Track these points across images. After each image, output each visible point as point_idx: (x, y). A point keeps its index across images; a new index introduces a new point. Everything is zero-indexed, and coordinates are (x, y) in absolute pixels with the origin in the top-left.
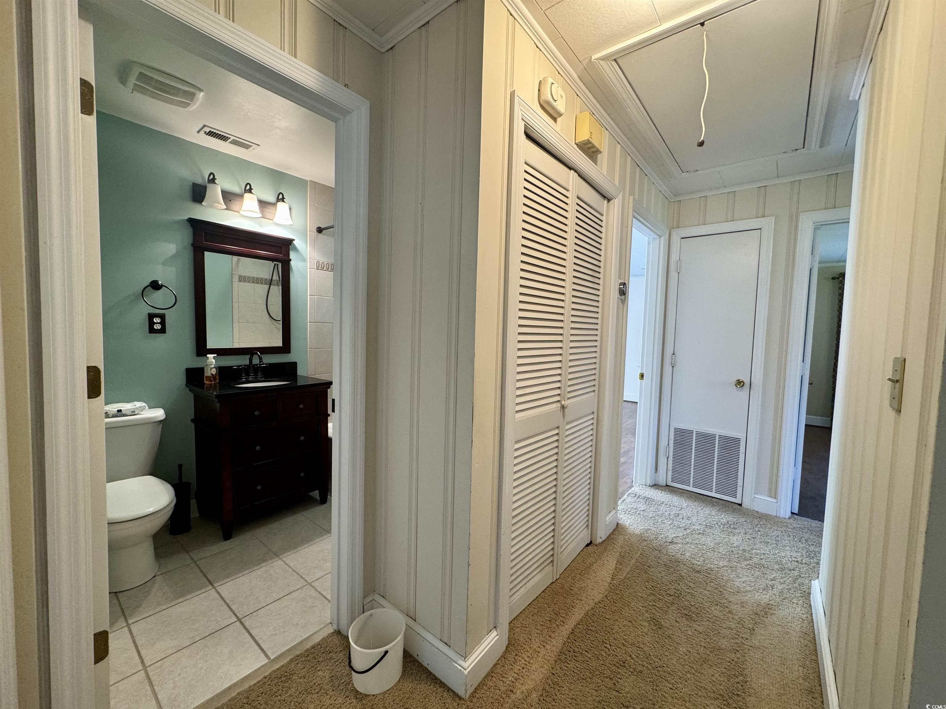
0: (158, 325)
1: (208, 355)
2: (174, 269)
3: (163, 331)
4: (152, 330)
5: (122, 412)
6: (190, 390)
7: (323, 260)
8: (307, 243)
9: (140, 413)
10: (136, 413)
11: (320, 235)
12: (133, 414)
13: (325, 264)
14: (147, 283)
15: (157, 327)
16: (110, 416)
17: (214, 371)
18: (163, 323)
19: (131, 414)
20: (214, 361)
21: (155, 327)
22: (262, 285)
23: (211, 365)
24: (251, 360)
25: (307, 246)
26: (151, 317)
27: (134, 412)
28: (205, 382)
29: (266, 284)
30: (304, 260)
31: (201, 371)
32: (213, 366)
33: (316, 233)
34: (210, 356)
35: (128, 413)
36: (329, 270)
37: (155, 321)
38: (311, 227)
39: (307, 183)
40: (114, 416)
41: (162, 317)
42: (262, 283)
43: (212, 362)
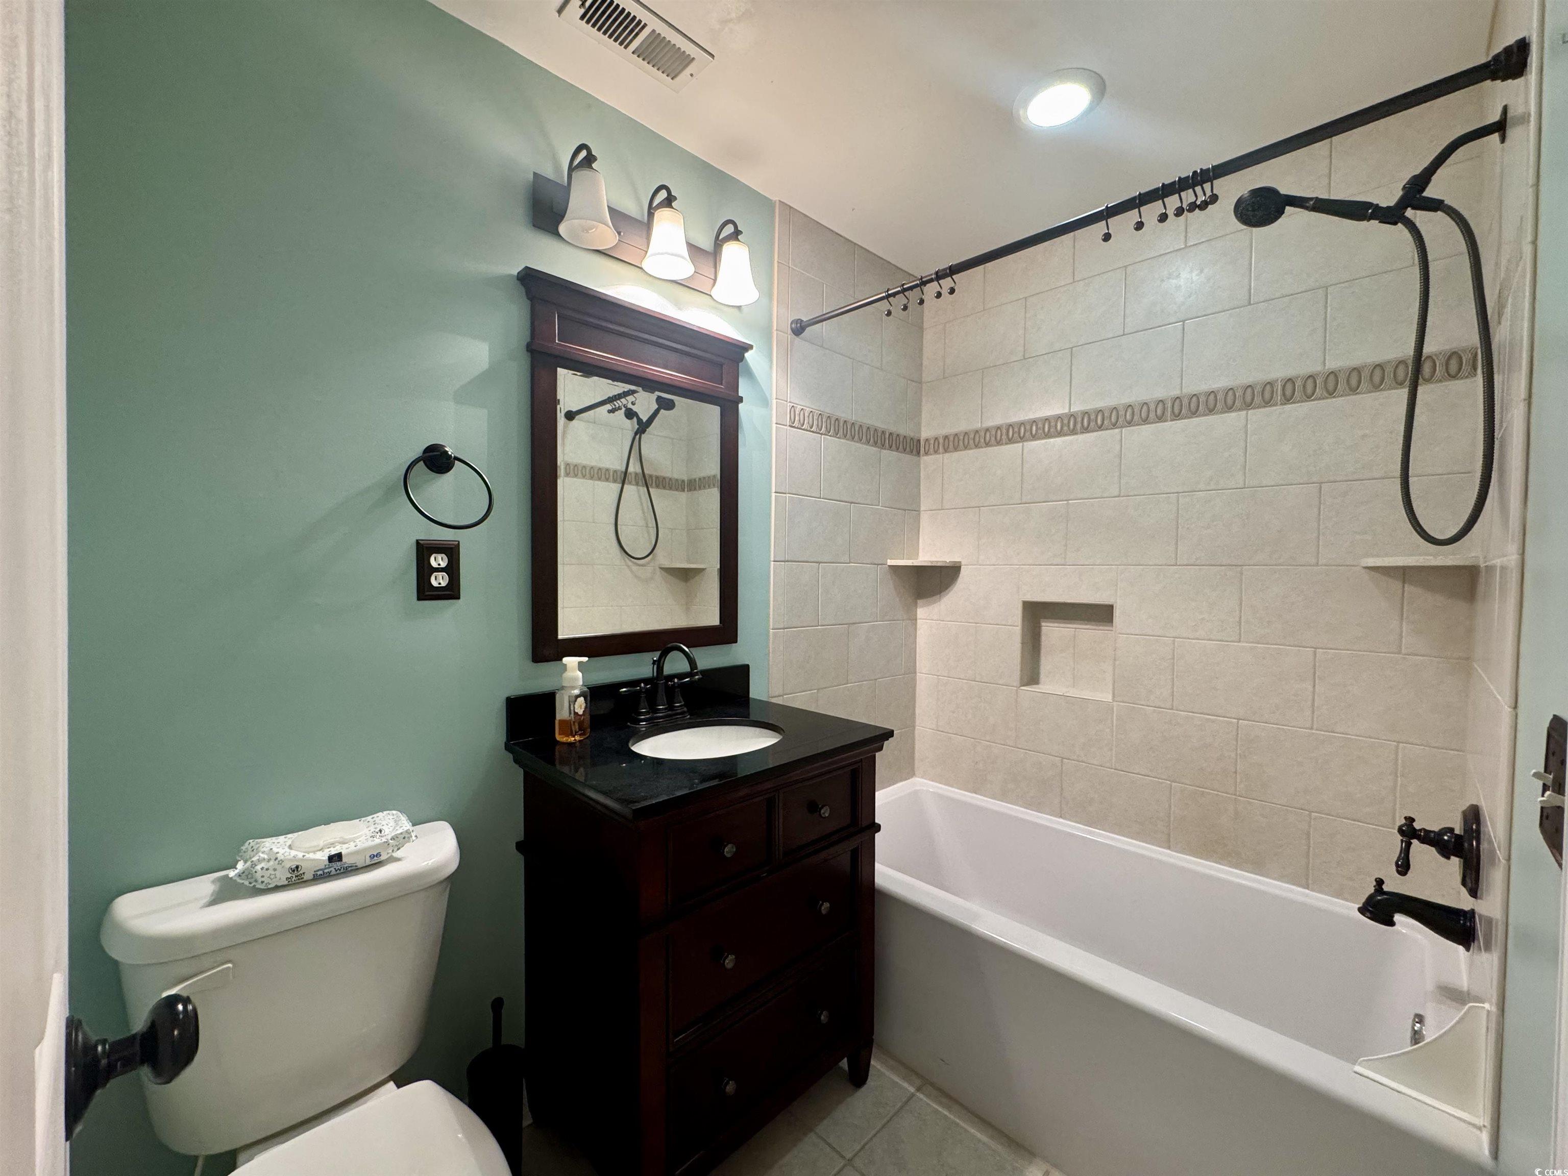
0: (440, 574)
1: (566, 660)
2: (483, 413)
3: (452, 592)
4: (425, 592)
5: (344, 860)
6: (516, 761)
7: (804, 403)
8: (771, 361)
9: (395, 855)
10: (383, 857)
11: (797, 340)
12: (375, 862)
13: (806, 415)
14: (417, 451)
15: (439, 580)
16: (306, 878)
17: (580, 706)
18: (453, 570)
19: (368, 862)
20: (580, 674)
21: (434, 583)
22: (607, 483)
23: (573, 688)
24: (659, 664)
25: (771, 367)
26: (424, 550)
27: (379, 855)
28: (559, 737)
29: (615, 481)
30: (765, 402)
31: (547, 701)
32: (577, 692)
33: (790, 335)
34: (571, 662)
35: (360, 861)
36: (814, 429)
37: (434, 564)
38: (782, 318)
39: (775, 207)
40: (321, 877)
41: (452, 551)
42: (607, 480)
43: (576, 679)
